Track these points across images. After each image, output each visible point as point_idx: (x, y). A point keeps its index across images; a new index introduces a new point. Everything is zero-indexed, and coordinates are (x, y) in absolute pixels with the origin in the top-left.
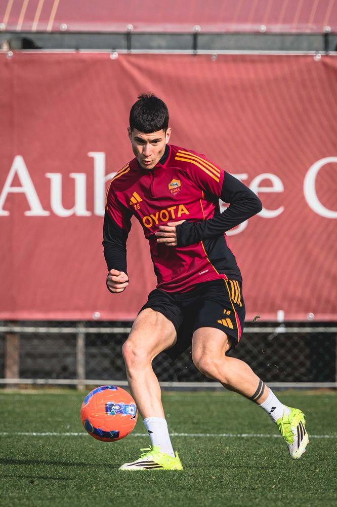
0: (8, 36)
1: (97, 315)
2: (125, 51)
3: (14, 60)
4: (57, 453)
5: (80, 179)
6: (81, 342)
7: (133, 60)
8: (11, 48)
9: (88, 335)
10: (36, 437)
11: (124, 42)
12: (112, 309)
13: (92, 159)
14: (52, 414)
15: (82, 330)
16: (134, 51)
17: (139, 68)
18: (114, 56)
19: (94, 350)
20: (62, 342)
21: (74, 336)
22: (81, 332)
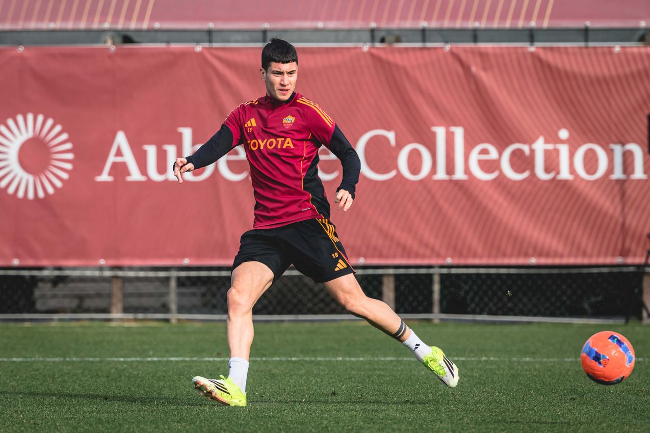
0: (111, 33)
1: (186, 262)
2: (207, 45)
3: (116, 54)
5: (171, 149)
6: (173, 284)
7: (214, 52)
8: (114, 43)
9: (179, 278)
11: (206, 37)
12: (199, 256)
13: (181, 133)
15: (174, 274)
16: (215, 45)
17: (220, 59)
18: (199, 48)
19: (184, 290)
20: (157, 284)
21: (167, 279)
22: (173, 276)
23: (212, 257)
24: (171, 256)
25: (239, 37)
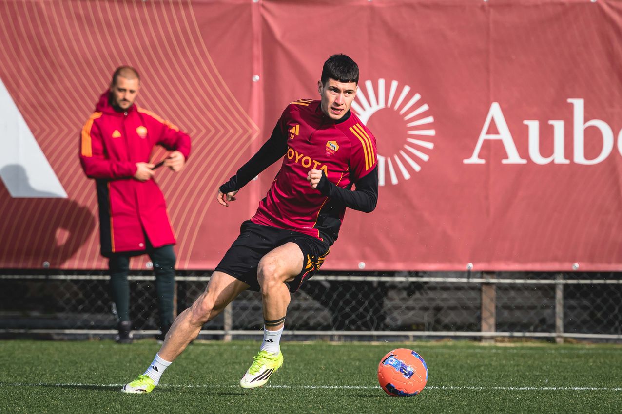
1: (576, 266)
3: (489, 4)
4: (535, 408)
5: (559, 126)
6: (559, 294)
9: (566, 286)
10: (514, 391)
12: (591, 259)
13: (572, 105)
14: (530, 368)
15: (561, 281)
19: (572, 302)
20: (540, 293)
21: (553, 287)
22: (560, 284)
23: (609, 262)
24: (555, 259)
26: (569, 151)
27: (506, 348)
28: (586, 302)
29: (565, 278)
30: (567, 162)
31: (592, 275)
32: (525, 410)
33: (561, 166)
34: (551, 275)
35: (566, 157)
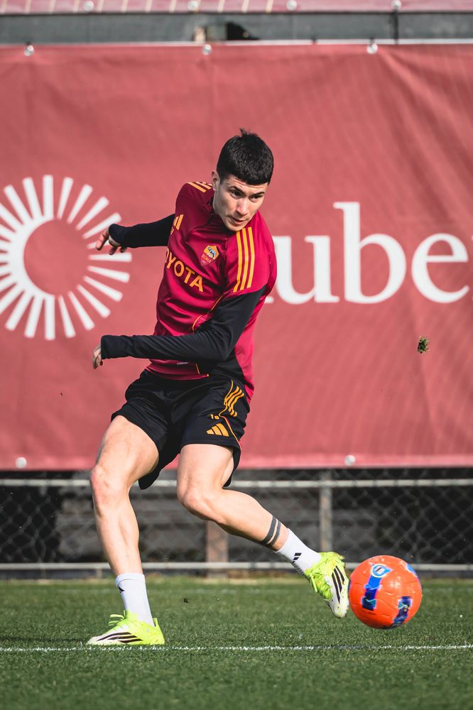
0: (204, 20)
1: (351, 460)
2: (391, 42)
3: (213, 59)
4: (279, 678)
5: (321, 245)
6: (326, 503)
7: (403, 55)
8: (207, 39)
9: (336, 492)
10: (248, 653)
11: (388, 28)
12: (375, 450)
13: (341, 212)
14: (277, 617)
15: (328, 483)
16: (402, 42)
17: (413, 68)
18: (373, 49)
19: (346, 515)
20: (294, 502)
21: (315, 493)
22: (326, 487)
23: (401, 453)
24: (318, 450)
25: (449, 26)
26: (337, 283)
27: (242, 587)
28: (366, 515)
29: (334, 478)
30: (335, 299)
31: (376, 473)
32: (263, 681)
33: (325, 306)
34: (313, 474)
35: (334, 293)
